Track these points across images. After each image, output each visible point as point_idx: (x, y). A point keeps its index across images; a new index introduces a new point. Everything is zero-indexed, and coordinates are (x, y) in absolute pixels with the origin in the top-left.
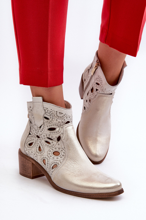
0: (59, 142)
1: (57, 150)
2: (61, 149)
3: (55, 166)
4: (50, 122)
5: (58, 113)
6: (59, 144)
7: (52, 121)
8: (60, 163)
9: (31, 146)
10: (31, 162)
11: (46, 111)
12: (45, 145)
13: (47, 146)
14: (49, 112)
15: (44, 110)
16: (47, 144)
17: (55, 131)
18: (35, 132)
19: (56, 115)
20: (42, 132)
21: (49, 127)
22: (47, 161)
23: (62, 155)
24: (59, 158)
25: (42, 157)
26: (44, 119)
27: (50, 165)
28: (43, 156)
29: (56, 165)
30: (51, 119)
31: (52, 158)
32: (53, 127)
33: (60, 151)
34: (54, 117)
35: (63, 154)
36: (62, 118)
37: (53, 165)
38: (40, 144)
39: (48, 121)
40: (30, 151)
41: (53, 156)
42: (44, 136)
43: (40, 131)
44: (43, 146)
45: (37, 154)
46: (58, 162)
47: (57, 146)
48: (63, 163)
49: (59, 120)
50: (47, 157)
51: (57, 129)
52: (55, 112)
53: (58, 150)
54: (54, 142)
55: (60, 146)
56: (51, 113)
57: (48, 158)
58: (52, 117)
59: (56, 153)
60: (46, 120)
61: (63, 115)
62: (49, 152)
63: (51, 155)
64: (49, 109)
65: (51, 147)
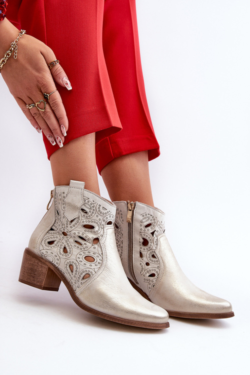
0: (96, 246)
1: (91, 254)
2: (97, 255)
3: (87, 276)
4: (89, 217)
5: (101, 208)
6: (95, 248)
7: (91, 216)
8: (94, 273)
9: (52, 246)
10: (46, 267)
11: (86, 202)
12: (73, 245)
13: (76, 247)
14: (89, 203)
15: (83, 200)
16: (77, 245)
17: (93, 230)
18: (61, 227)
19: (98, 210)
20: (73, 228)
21: (85, 223)
22: (75, 267)
23: (97, 262)
24: (93, 265)
25: (68, 261)
26: (81, 211)
27: (80, 274)
28: (70, 260)
29: (89, 275)
30: (90, 214)
31: (82, 263)
32: (90, 224)
33: (95, 256)
34: (95, 212)
35: (99, 261)
36: (105, 215)
37: (84, 274)
38: (66, 244)
39: (86, 215)
40: (49, 252)
41: (84, 261)
42: (75, 234)
43: (69, 226)
44: (70, 247)
45: (61, 256)
46: (91, 270)
47: (92, 249)
48: (99, 273)
49: (100, 217)
50: (75, 262)
51: (96, 229)
52: (98, 205)
53: (93, 254)
54: (88, 243)
55: (96, 251)
56: (93, 205)
57: (77, 264)
58: (92, 211)
59: (89, 259)
60: (83, 214)
61: (106, 211)
62: (78, 256)
63: (81, 259)
64: (91, 200)
65: (83, 250)
